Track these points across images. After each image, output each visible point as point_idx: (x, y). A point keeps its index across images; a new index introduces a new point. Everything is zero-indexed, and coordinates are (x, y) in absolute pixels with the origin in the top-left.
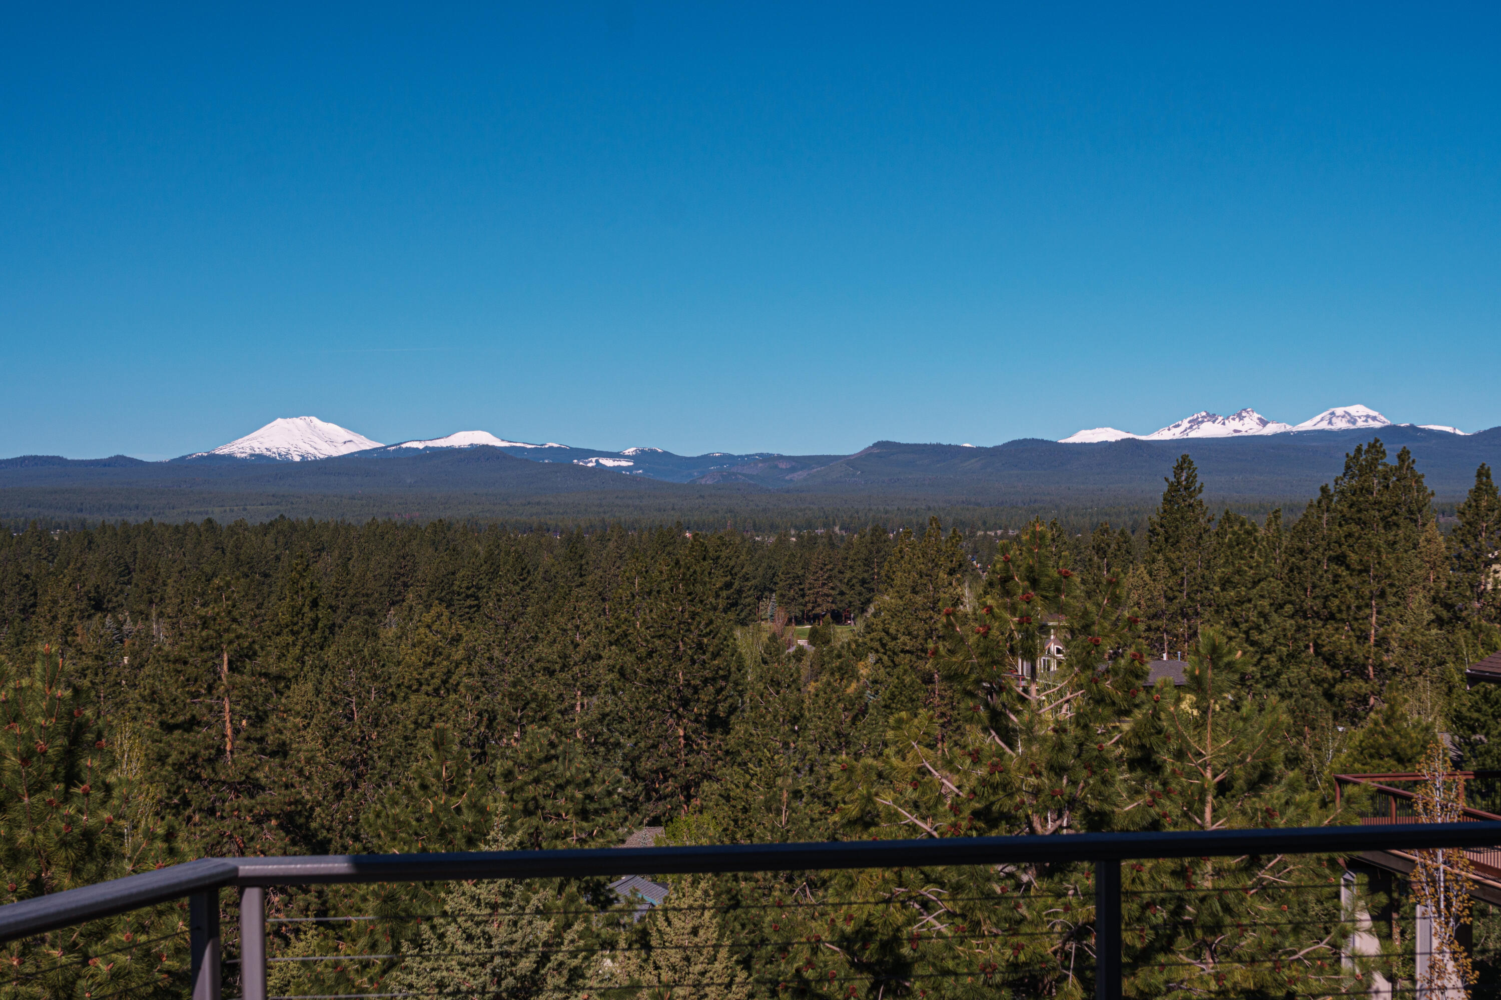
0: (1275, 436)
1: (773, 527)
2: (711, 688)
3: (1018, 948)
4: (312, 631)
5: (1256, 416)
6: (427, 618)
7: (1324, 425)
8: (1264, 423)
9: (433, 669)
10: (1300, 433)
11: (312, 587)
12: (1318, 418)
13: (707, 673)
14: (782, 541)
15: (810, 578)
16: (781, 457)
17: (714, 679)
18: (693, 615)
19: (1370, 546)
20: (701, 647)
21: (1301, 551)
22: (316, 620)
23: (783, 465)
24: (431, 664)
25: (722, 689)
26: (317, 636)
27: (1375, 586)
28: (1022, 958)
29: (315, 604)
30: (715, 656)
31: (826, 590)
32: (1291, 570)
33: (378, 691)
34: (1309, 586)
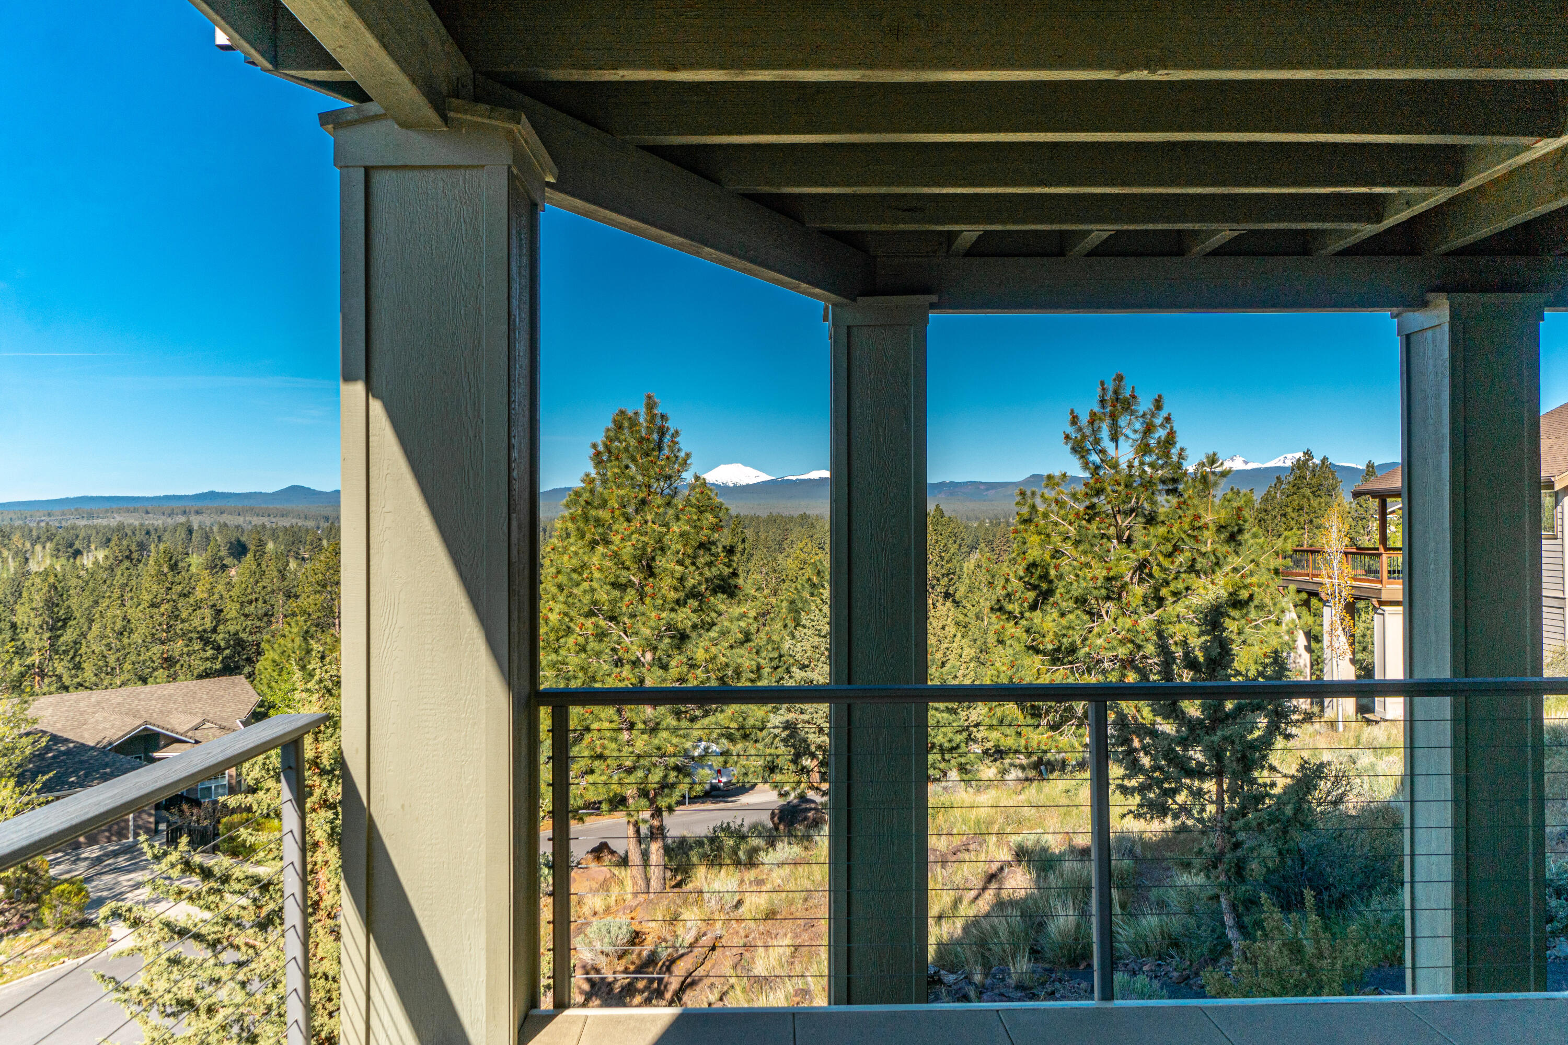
0: (1253, 470)
1: (977, 519)
2: (946, 579)
3: (1109, 569)
4: (742, 555)
5: (1241, 459)
6: (801, 545)
7: (1281, 464)
8: (1246, 463)
9: (803, 571)
10: (1267, 469)
11: (742, 532)
12: (1277, 460)
13: (944, 571)
14: (982, 524)
15: (997, 542)
16: (981, 483)
17: (947, 575)
18: (937, 542)
19: (1304, 497)
20: (942, 558)
21: (1266, 511)
22: (744, 549)
23: (982, 487)
24: (802, 569)
25: (952, 579)
26: (745, 557)
27: (1306, 517)
28: (1111, 574)
29: (743, 541)
30: (948, 562)
31: (1005, 548)
32: (1260, 521)
33: (777, 578)
34: (1270, 529)
